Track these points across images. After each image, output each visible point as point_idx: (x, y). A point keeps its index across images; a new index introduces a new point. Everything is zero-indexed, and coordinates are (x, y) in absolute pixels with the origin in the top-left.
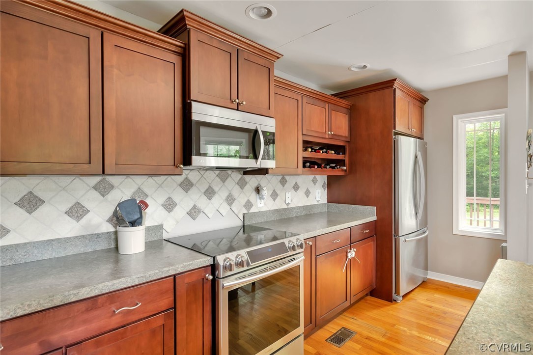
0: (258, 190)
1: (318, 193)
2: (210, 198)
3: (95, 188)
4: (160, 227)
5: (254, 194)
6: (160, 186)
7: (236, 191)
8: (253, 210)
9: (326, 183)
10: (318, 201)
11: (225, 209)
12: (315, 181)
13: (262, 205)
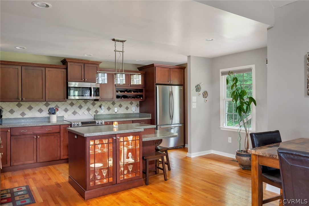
0: (100, 107)
1: (134, 108)
2: (80, 109)
3: (45, 105)
4: (63, 117)
5: (99, 108)
6: (63, 104)
7: (91, 107)
8: (98, 114)
9: (139, 104)
10: (133, 112)
11: (86, 112)
12: (131, 103)
13: (103, 112)
